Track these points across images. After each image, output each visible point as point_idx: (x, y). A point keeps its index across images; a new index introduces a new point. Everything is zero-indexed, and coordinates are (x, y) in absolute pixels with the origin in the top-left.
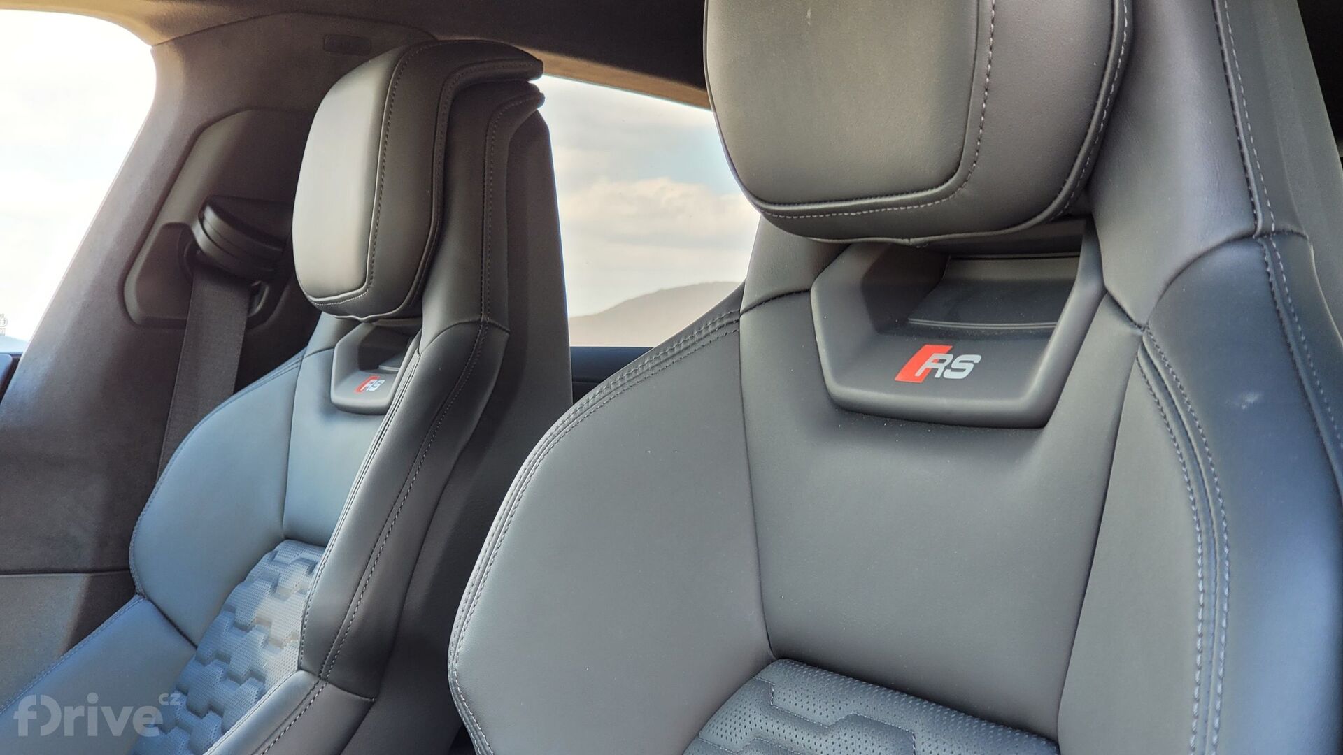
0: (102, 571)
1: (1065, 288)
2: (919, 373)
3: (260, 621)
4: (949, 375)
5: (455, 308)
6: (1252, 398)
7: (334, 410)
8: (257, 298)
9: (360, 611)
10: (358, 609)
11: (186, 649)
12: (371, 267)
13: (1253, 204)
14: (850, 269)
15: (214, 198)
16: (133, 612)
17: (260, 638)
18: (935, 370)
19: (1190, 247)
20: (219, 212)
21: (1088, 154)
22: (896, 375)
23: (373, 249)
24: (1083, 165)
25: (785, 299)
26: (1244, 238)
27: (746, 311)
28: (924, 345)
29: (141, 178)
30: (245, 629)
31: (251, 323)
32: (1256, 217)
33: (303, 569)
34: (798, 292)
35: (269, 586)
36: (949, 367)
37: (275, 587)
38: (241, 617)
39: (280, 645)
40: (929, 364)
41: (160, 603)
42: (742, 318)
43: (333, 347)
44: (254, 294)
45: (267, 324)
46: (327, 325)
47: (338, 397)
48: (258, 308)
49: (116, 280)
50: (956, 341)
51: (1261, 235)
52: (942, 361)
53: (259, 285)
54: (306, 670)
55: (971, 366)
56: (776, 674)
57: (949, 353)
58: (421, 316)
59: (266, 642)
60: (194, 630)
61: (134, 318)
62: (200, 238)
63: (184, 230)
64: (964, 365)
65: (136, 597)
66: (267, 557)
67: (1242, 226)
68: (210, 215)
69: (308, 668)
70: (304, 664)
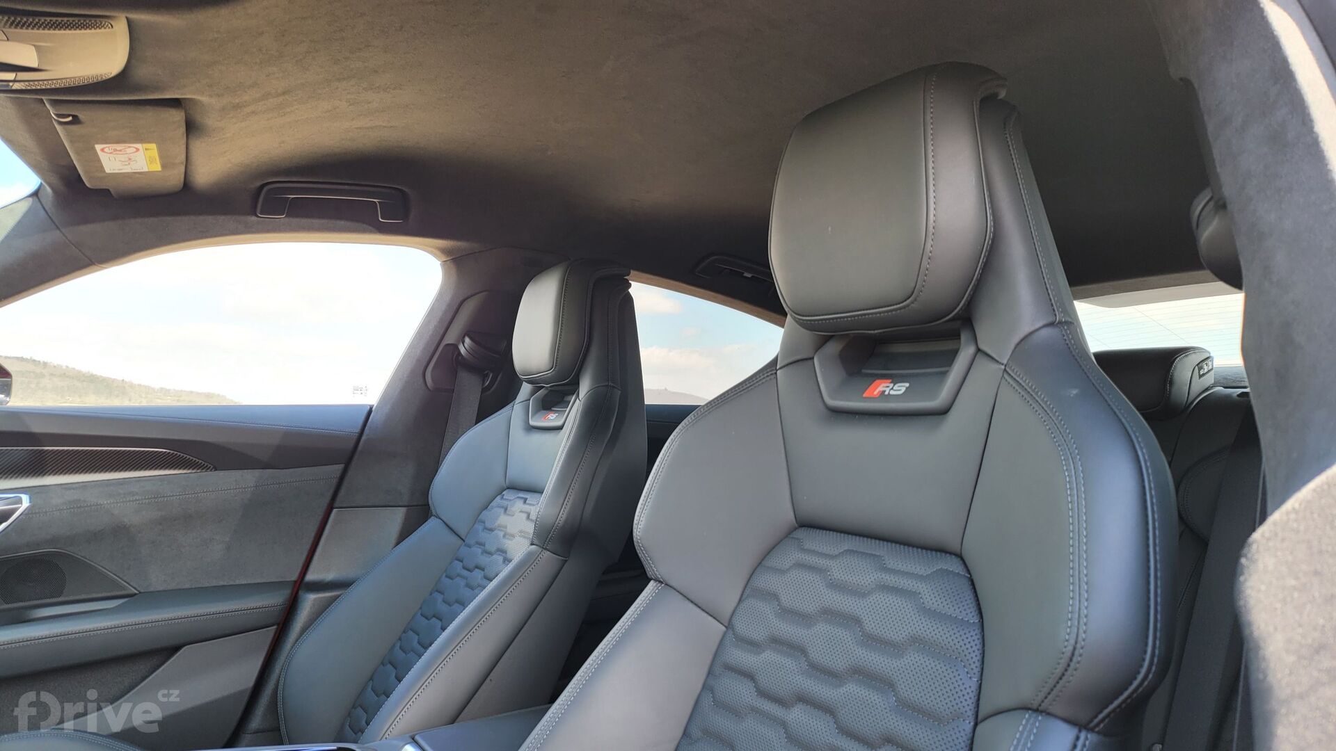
0: (411, 506)
1: (954, 354)
2: (875, 393)
3: (499, 526)
4: (892, 392)
5: (596, 379)
6: (1075, 392)
7: (531, 429)
8: (486, 379)
9: (564, 517)
10: (563, 516)
11: (460, 541)
12: (557, 361)
13: (1054, 310)
14: (833, 348)
15: (468, 333)
16: (432, 523)
17: (501, 534)
18: (885, 391)
19: (1025, 329)
20: (471, 338)
21: (972, 290)
22: (863, 393)
23: (558, 352)
24: (969, 294)
25: (800, 363)
26: (1051, 324)
27: (780, 368)
28: (875, 380)
29: (434, 323)
30: (491, 530)
31: (484, 390)
32: (1056, 315)
33: (522, 501)
34: (806, 359)
35: (503, 510)
36: (892, 389)
37: (506, 509)
38: (488, 525)
39: (513, 536)
40: (881, 388)
41: (445, 520)
42: (778, 372)
43: (530, 400)
44: (485, 377)
45: (492, 390)
46: (526, 389)
47: (532, 423)
48: (487, 384)
49: (421, 372)
50: (895, 379)
51: (1058, 323)
52: (888, 387)
53: (487, 373)
54: (537, 545)
55: (905, 388)
56: (801, 533)
57: (891, 383)
58: (579, 384)
59: (504, 536)
60: (463, 533)
61: (429, 387)
62: (462, 350)
63: (455, 347)
64: (900, 388)
65: (432, 517)
66: (499, 497)
67: (1050, 319)
68: (467, 340)
69: (537, 543)
70: (535, 542)
